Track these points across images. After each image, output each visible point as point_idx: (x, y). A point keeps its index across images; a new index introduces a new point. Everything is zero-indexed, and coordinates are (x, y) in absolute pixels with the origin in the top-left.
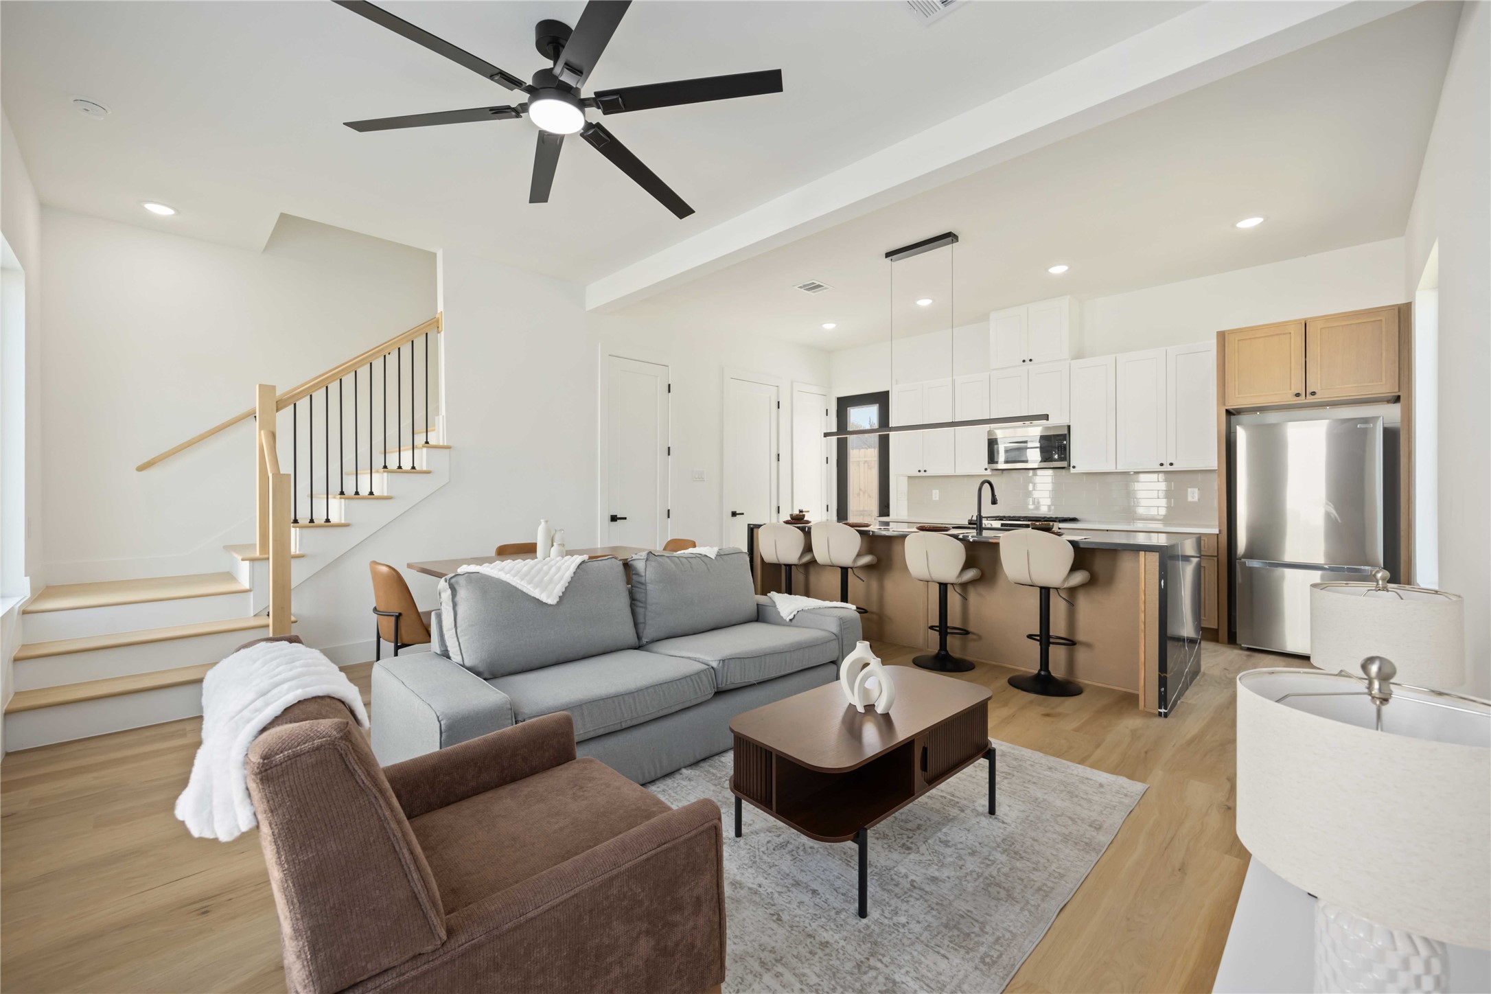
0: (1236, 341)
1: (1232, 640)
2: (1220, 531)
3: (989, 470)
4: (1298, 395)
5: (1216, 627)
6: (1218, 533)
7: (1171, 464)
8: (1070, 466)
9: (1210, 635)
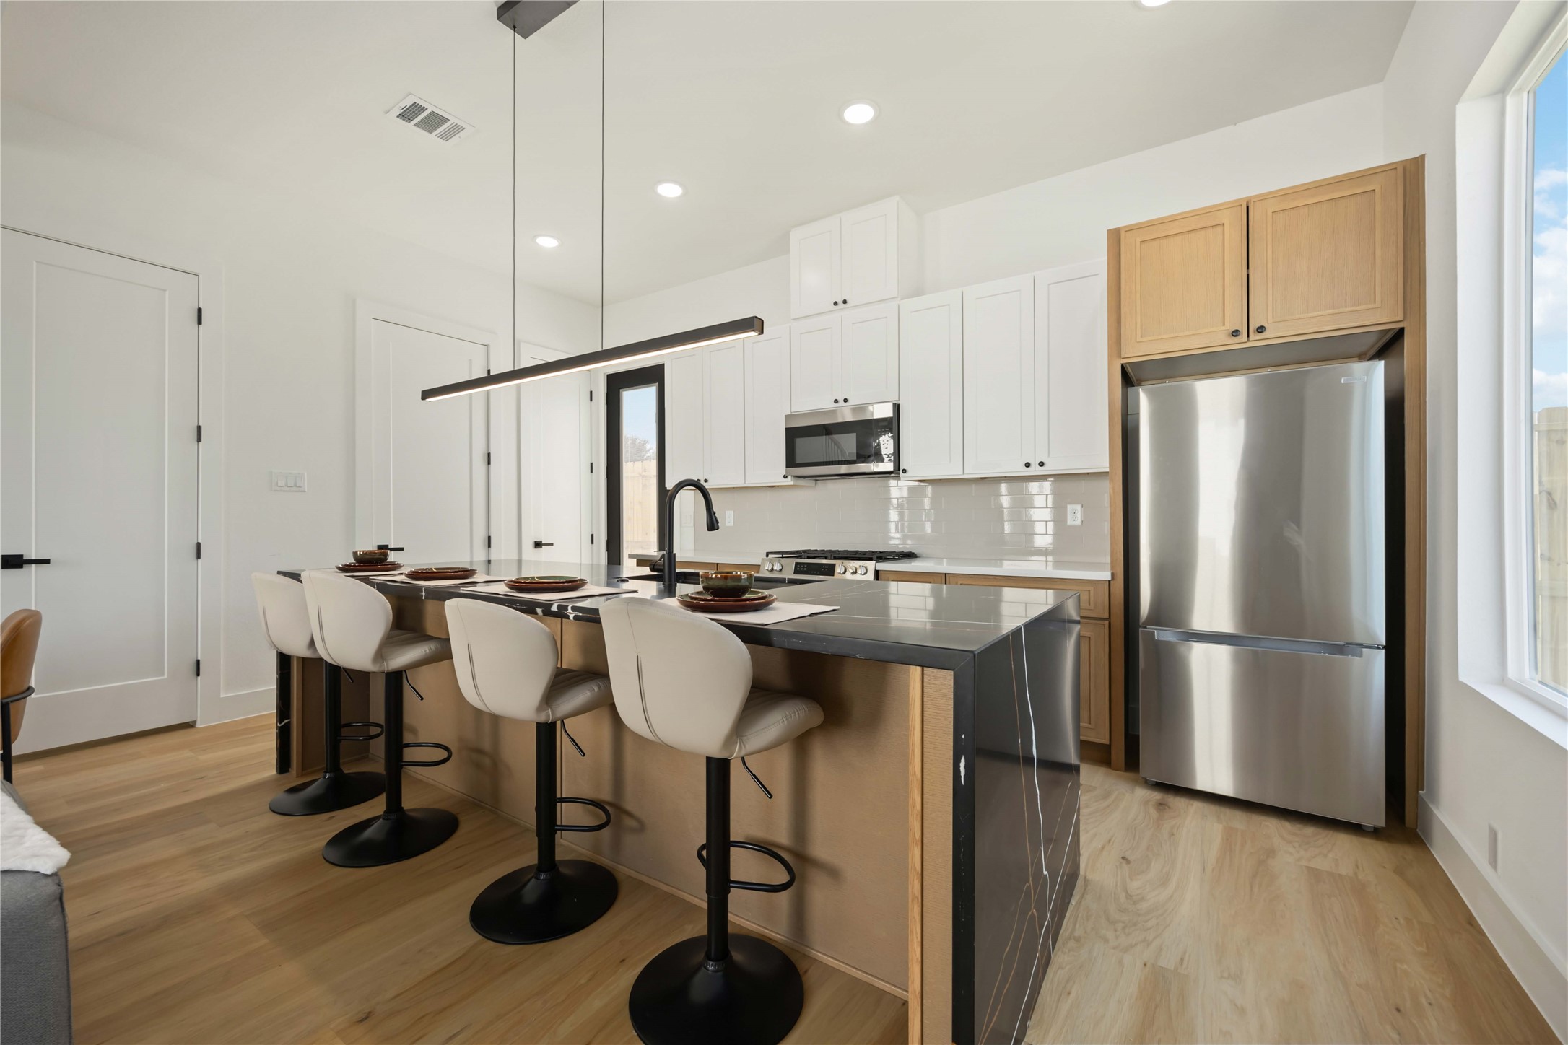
0: (1138, 244)
1: (1132, 763)
2: (1113, 575)
3: (790, 477)
4: (1235, 333)
5: (1106, 741)
6: (1110, 579)
7: (1042, 464)
8: (899, 470)
9: (1098, 754)
